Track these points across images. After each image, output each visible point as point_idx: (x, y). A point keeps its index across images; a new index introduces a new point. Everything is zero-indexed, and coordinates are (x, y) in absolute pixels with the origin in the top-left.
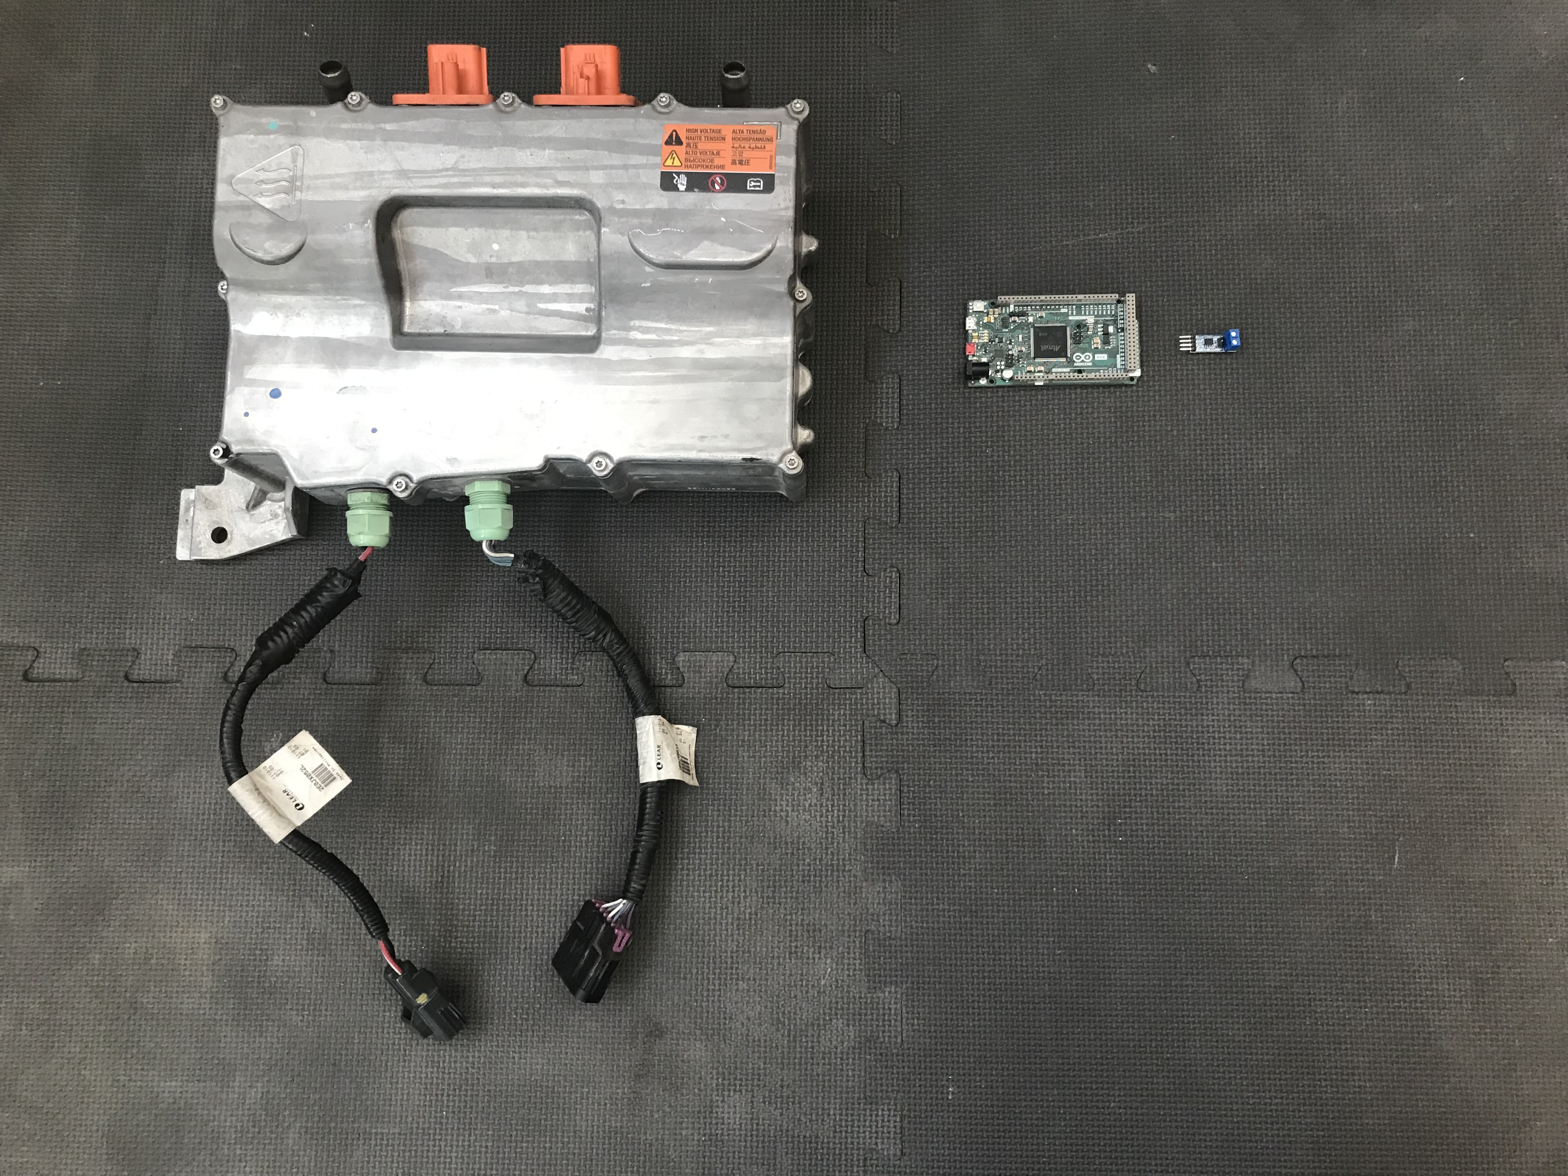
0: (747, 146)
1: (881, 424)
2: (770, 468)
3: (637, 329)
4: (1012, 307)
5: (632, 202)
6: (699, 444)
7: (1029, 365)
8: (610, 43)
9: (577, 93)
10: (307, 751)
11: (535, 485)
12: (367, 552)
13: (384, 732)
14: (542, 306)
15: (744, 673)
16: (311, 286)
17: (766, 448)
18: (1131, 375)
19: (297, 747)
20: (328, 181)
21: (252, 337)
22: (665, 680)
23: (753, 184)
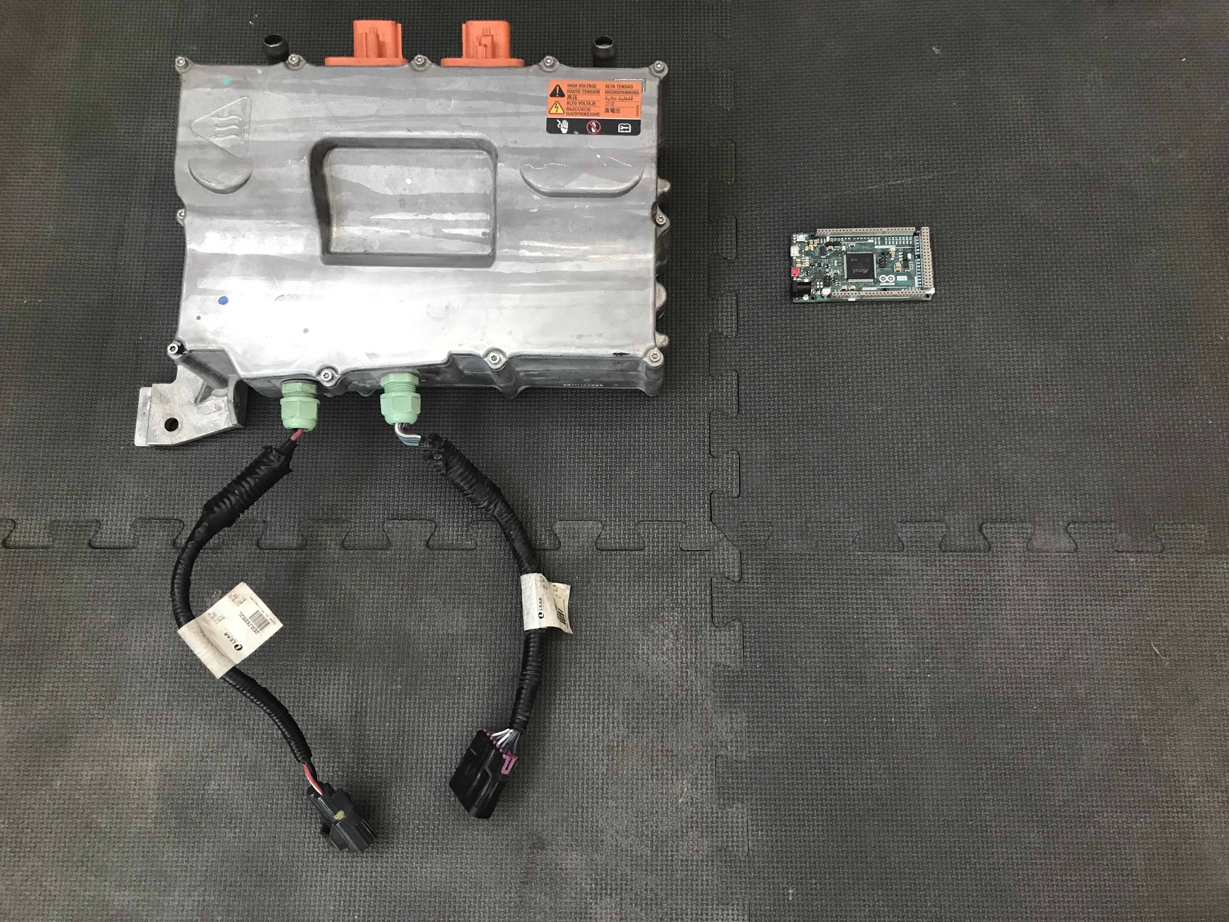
0: (618, 97)
1: (722, 333)
2: (636, 362)
3: (525, 248)
4: (828, 238)
5: (523, 142)
6: (578, 341)
7: (843, 284)
8: (503, 19)
9: (477, 57)
10: (245, 600)
11: (438, 378)
12: (298, 433)
13: (308, 589)
14: (446, 231)
15: (610, 538)
16: (255, 212)
17: (633, 344)
18: (927, 292)
19: (236, 597)
20: (271, 125)
21: (204, 255)
22: (544, 544)
23: (623, 128)
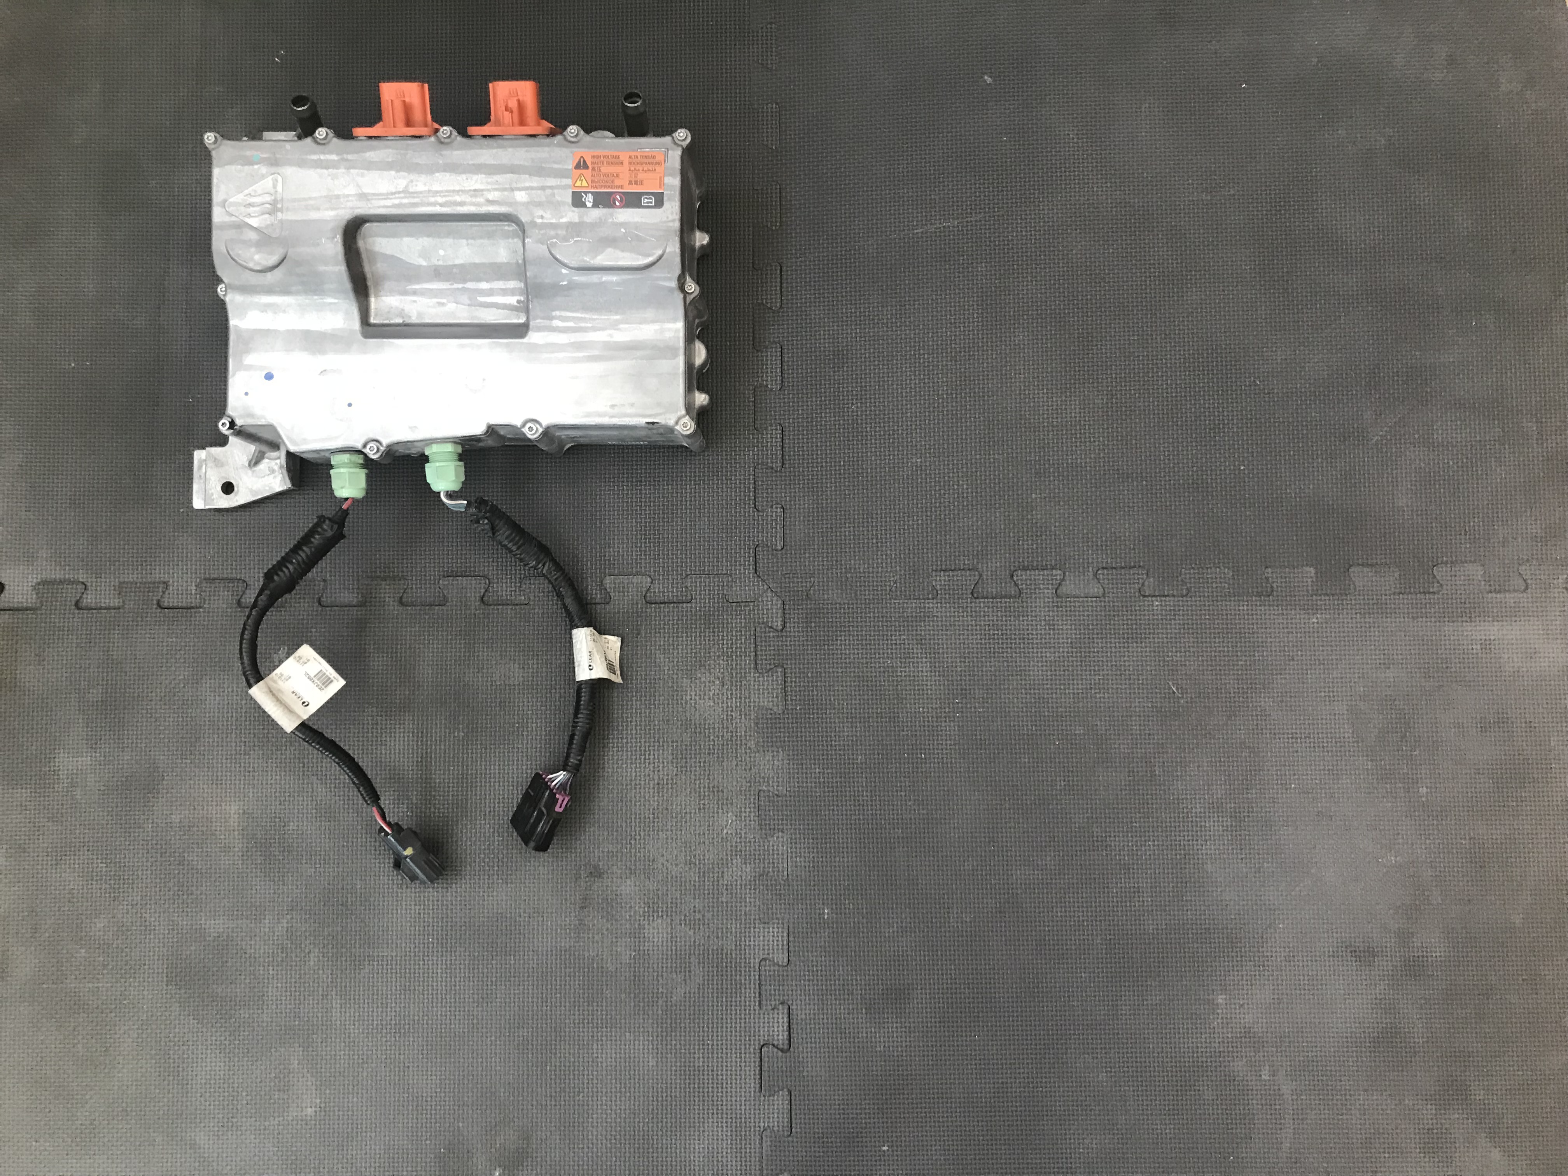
0: (641, 169)
1: (767, 386)
2: (669, 429)
3: (560, 318)
5: (549, 217)
6: (611, 411)
9: (504, 124)
10: (308, 660)
11: (481, 444)
12: (349, 502)
13: (369, 645)
14: (482, 299)
15: (659, 592)
16: (294, 289)
17: (664, 414)
19: (300, 658)
20: (303, 204)
21: (247, 330)
22: (595, 599)
23: (646, 200)
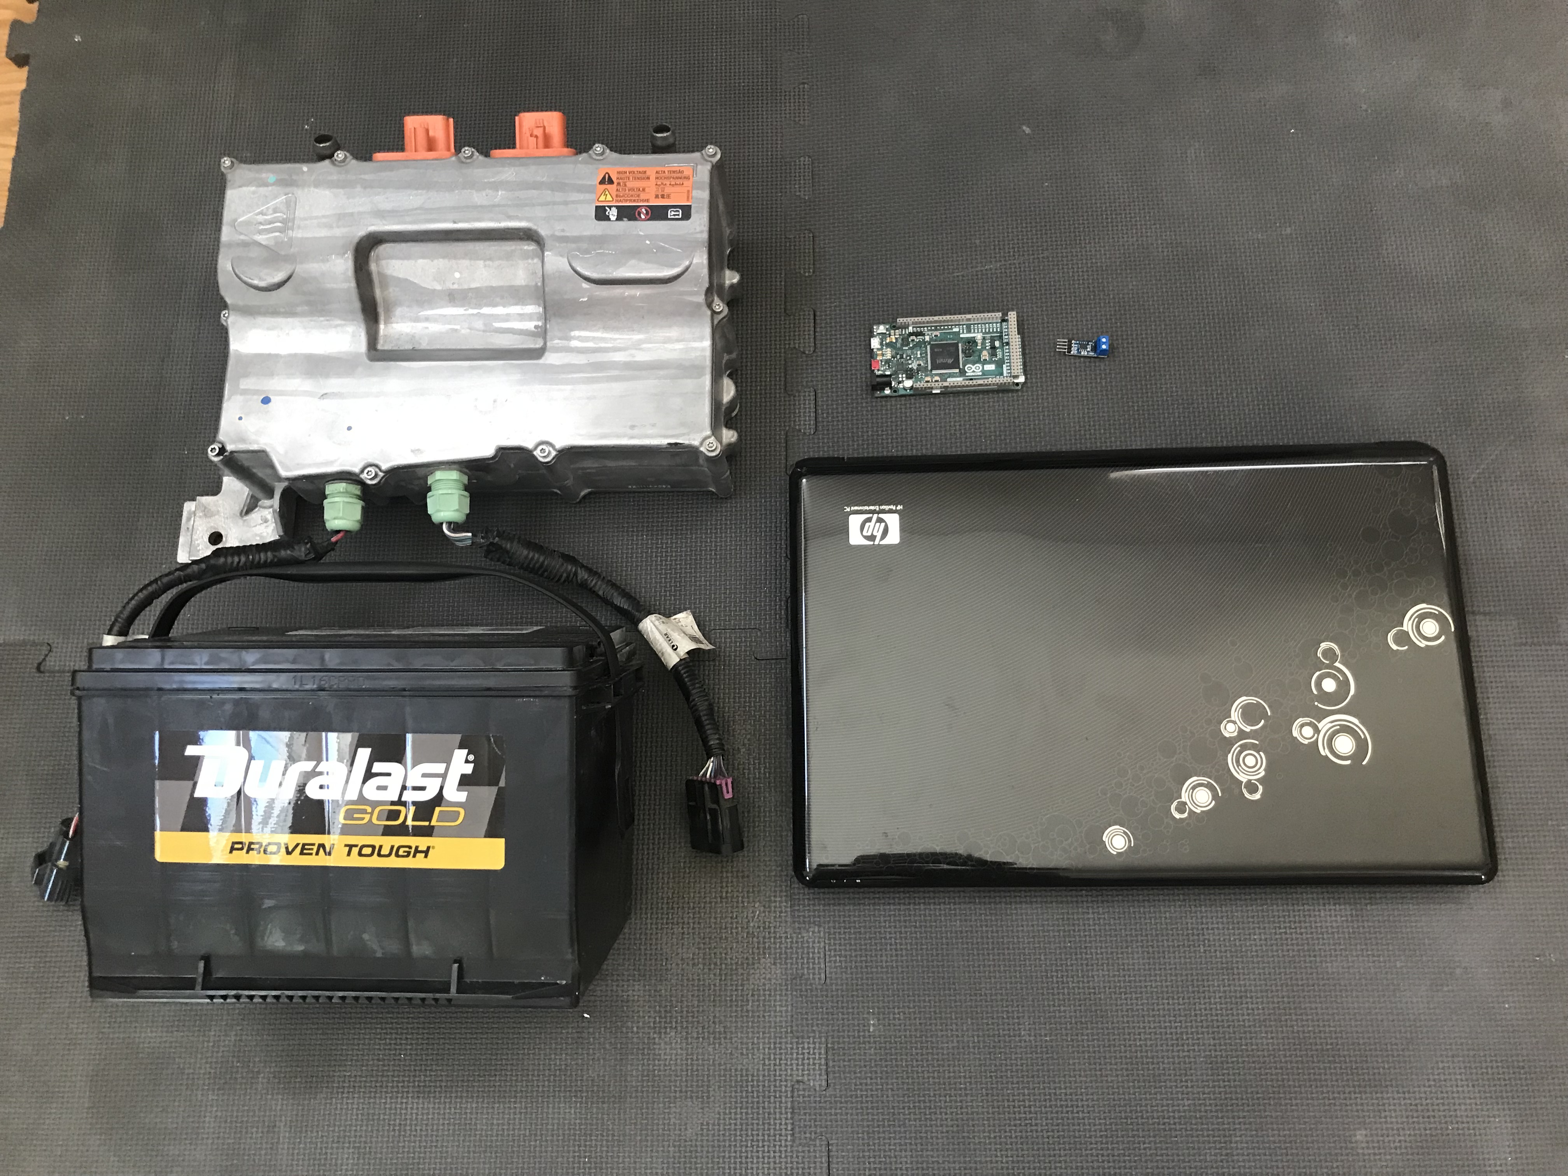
0: (668, 183)
1: (799, 429)
3: (578, 338)
4: (910, 328)
5: (571, 230)
6: (630, 432)
7: (926, 376)
8: (557, 111)
9: (528, 148)
11: (489, 478)
12: (341, 534)
14: (497, 325)
16: (299, 309)
17: (688, 434)
18: (1016, 381)
20: (315, 221)
21: (247, 355)
23: (673, 213)
